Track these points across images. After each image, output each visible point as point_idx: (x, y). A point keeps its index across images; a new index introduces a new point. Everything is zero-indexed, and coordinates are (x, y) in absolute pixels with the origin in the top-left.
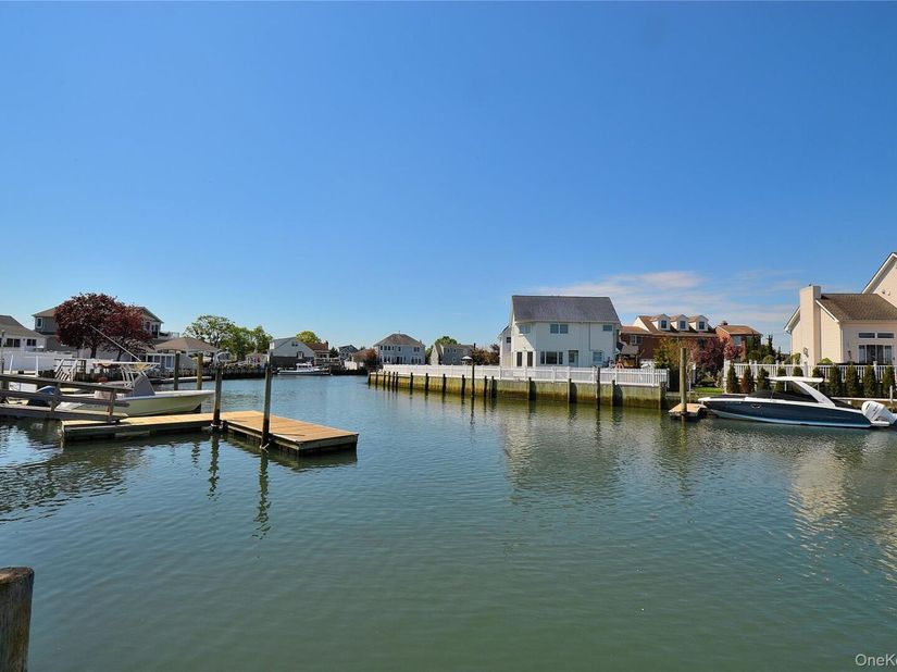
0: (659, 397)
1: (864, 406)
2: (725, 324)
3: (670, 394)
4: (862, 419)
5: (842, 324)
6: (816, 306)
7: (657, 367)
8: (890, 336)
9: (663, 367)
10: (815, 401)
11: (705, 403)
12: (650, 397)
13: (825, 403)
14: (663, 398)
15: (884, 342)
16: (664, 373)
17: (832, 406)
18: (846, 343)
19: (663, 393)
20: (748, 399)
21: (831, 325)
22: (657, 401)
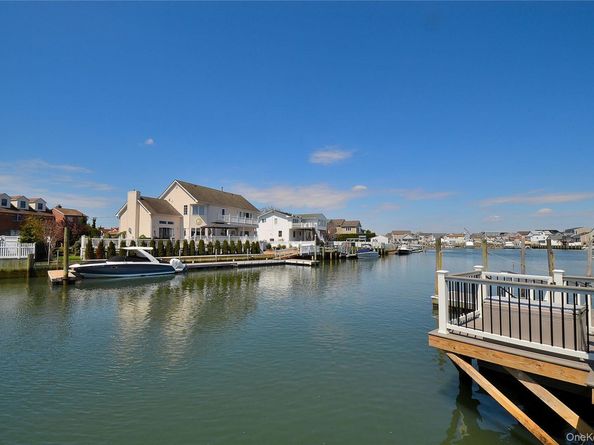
0: (27, 267)
1: (171, 262)
2: (60, 207)
3: (38, 264)
4: (171, 268)
5: (152, 215)
6: (138, 203)
7: (23, 241)
8: (172, 223)
9: (30, 241)
10: (149, 261)
11: (75, 269)
12: (18, 268)
13: (154, 261)
14: (31, 269)
15: (170, 226)
16: (33, 247)
17: (158, 263)
18: (153, 227)
19: (32, 263)
20: (108, 263)
21: (146, 216)
22: (24, 271)
